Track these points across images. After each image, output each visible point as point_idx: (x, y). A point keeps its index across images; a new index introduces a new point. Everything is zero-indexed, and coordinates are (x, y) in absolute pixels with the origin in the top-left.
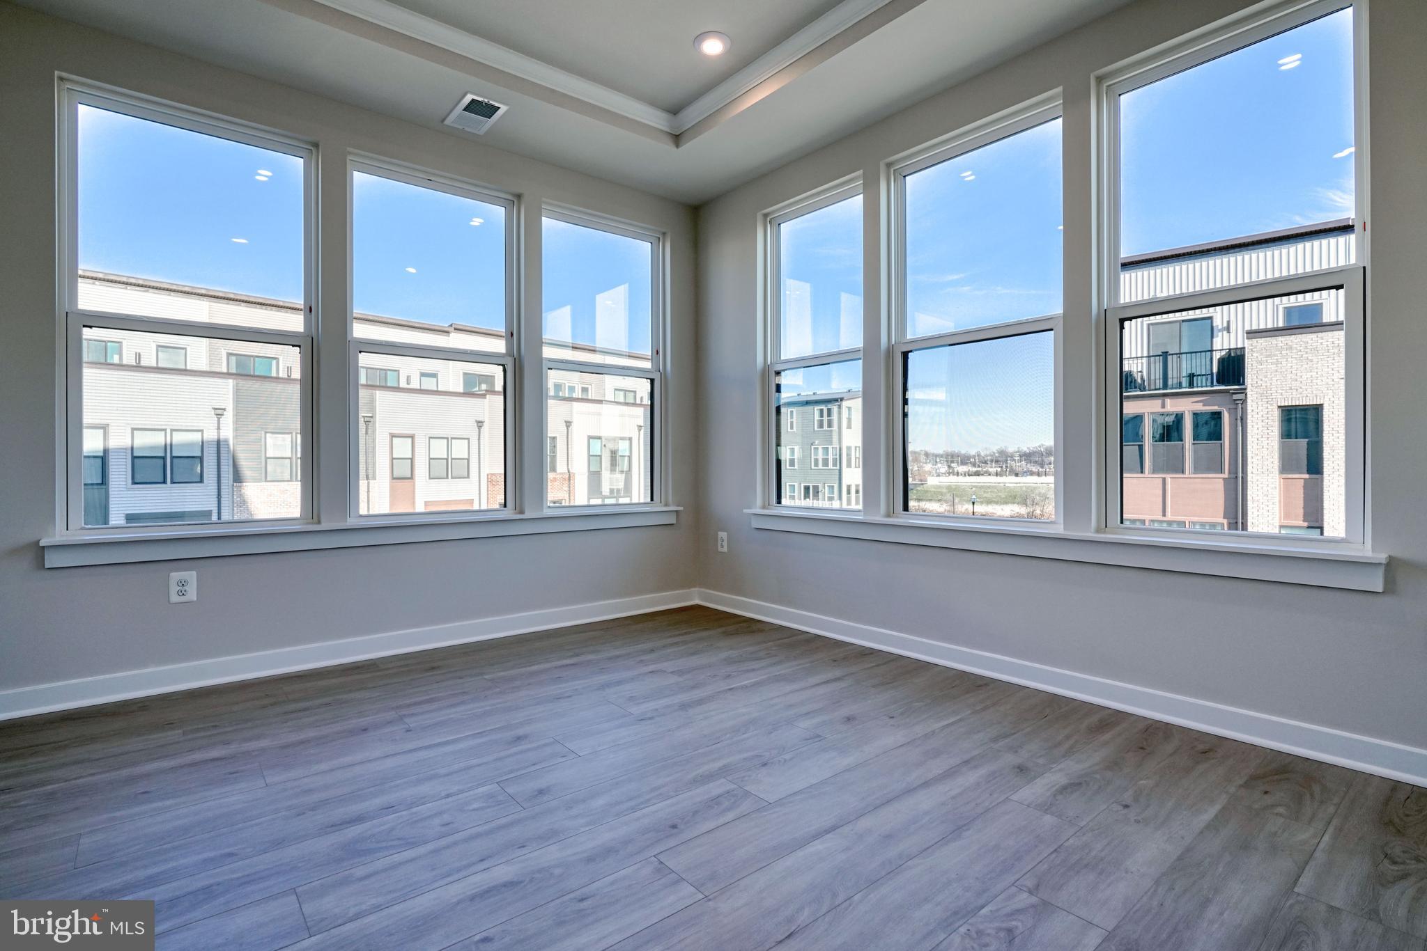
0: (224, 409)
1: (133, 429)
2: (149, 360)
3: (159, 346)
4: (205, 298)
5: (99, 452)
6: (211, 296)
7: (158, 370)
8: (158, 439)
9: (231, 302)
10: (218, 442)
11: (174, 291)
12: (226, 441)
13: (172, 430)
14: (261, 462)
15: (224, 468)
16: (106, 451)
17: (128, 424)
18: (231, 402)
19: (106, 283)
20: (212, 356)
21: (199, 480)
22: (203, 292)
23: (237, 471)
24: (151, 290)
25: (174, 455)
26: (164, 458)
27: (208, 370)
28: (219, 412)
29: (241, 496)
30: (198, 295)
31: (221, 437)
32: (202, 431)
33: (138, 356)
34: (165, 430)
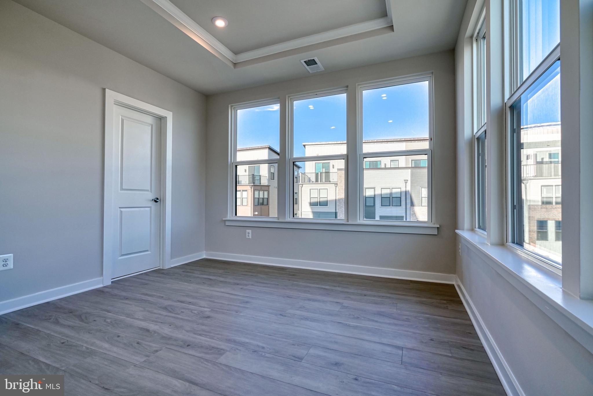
0: (408, 180)
1: (382, 188)
2: (388, 166)
3: (391, 161)
4: (404, 142)
5: (372, 196)
6: (406, 141)
7: (391, 168)
8: (388, 191)
9: (412, 141)
10: (406, 192)
11: (395, 141)
12: (409, 191)
13: (392, 188)
14: (420, 199)
15: (408, 201)
16: (375, 195)
17: (380, 187)
18: (410, 177)
19: (378, 143)
20: (407, 161)
21: (400, 205)
22: (403, 140)
23: (412, 201)
24: (389, 142)
25: (393, 196)
26: (390, 198)
27: (405, 167)
28: (406, 181)
29: (414, 211)
30: (402, 141)
31: (407, 190)
32: (401, 188)
33: (385, 164)
34: (390, 188)
